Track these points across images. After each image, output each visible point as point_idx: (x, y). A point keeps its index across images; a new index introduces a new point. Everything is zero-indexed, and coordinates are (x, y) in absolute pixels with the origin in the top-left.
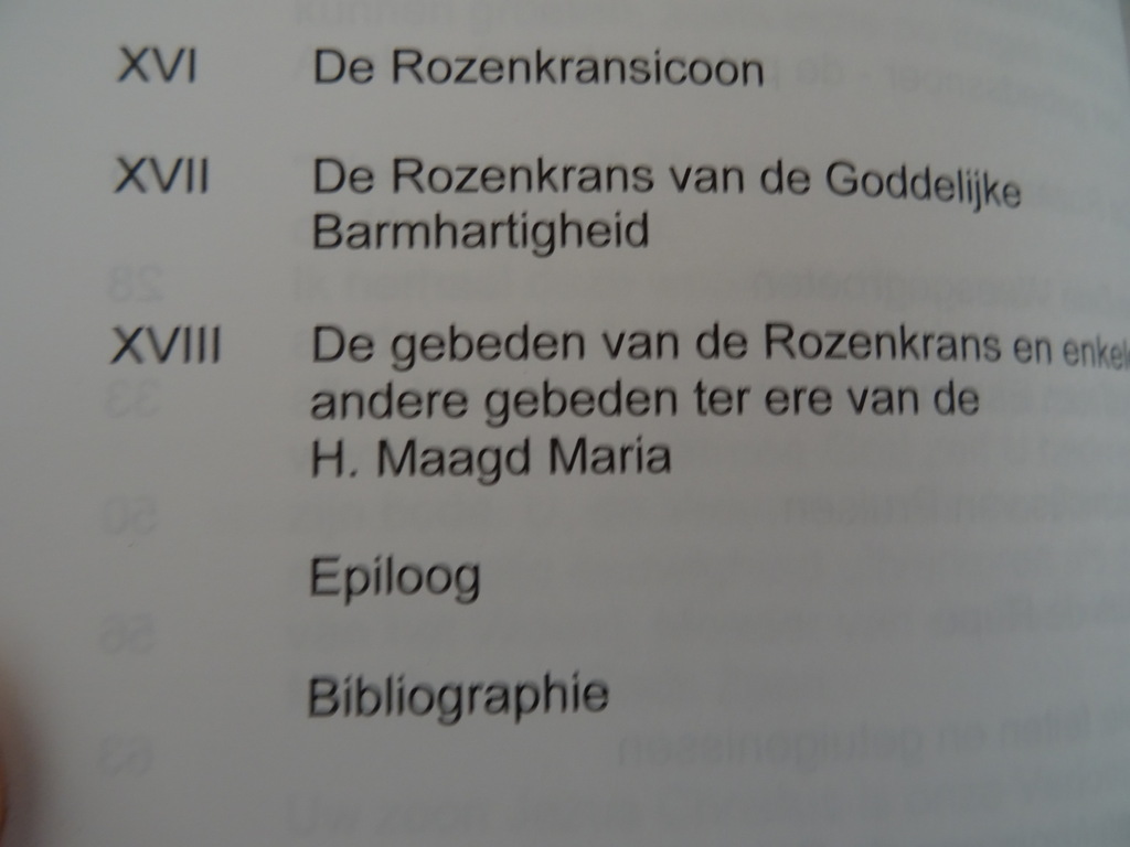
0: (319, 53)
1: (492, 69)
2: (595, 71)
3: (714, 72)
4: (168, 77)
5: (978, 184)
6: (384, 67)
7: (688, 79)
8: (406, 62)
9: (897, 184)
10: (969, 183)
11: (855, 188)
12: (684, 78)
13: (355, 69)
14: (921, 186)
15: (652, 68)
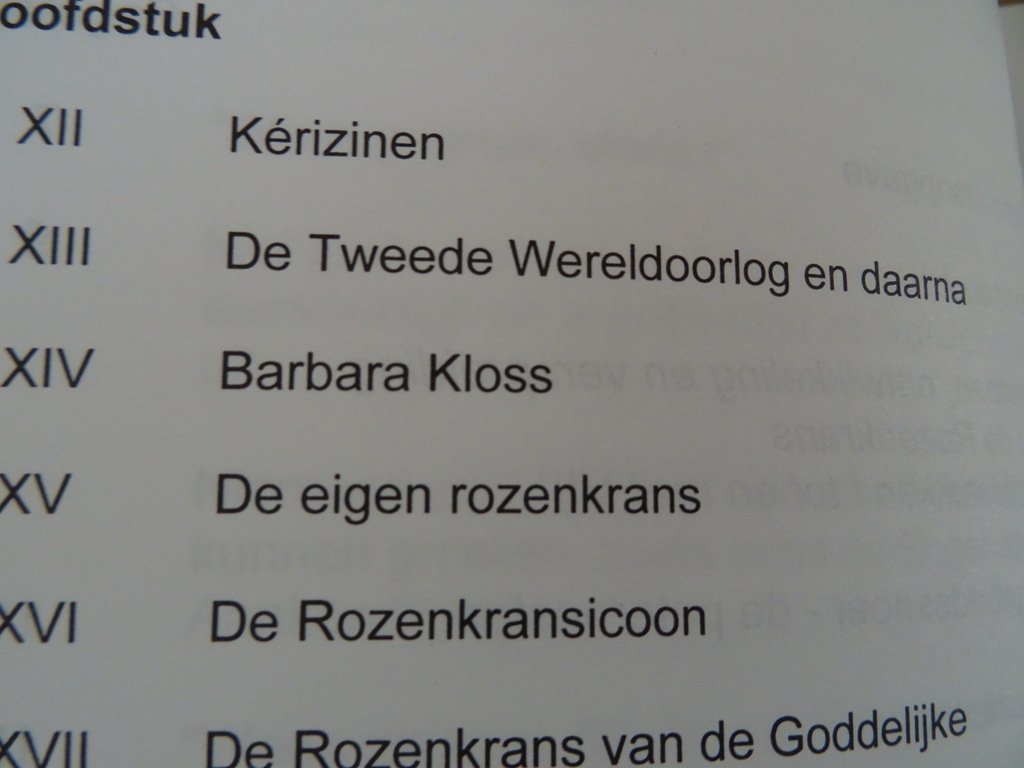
0: (217, 605)
1: (410, 624)
2: (523, 624)
3: (653, 622)
4: (45, 639)
5: (925, 717)
6: (289, 623)
7: (625, 631)
8: (314, 616)
9: (843, 737)
10: (916, 718)
11: (800, 748)
12: (620, 630)
13: (259, 626)
14: (868, 735)
15: (585, 620)
